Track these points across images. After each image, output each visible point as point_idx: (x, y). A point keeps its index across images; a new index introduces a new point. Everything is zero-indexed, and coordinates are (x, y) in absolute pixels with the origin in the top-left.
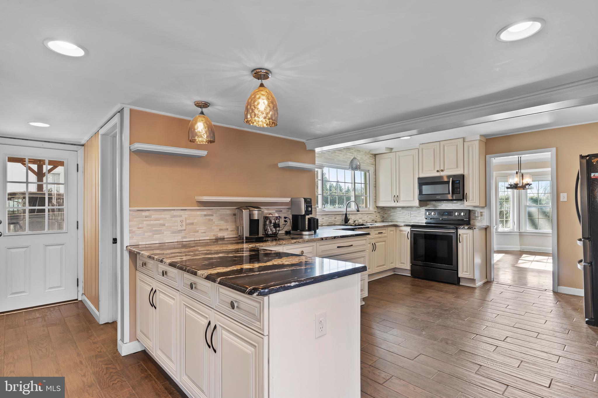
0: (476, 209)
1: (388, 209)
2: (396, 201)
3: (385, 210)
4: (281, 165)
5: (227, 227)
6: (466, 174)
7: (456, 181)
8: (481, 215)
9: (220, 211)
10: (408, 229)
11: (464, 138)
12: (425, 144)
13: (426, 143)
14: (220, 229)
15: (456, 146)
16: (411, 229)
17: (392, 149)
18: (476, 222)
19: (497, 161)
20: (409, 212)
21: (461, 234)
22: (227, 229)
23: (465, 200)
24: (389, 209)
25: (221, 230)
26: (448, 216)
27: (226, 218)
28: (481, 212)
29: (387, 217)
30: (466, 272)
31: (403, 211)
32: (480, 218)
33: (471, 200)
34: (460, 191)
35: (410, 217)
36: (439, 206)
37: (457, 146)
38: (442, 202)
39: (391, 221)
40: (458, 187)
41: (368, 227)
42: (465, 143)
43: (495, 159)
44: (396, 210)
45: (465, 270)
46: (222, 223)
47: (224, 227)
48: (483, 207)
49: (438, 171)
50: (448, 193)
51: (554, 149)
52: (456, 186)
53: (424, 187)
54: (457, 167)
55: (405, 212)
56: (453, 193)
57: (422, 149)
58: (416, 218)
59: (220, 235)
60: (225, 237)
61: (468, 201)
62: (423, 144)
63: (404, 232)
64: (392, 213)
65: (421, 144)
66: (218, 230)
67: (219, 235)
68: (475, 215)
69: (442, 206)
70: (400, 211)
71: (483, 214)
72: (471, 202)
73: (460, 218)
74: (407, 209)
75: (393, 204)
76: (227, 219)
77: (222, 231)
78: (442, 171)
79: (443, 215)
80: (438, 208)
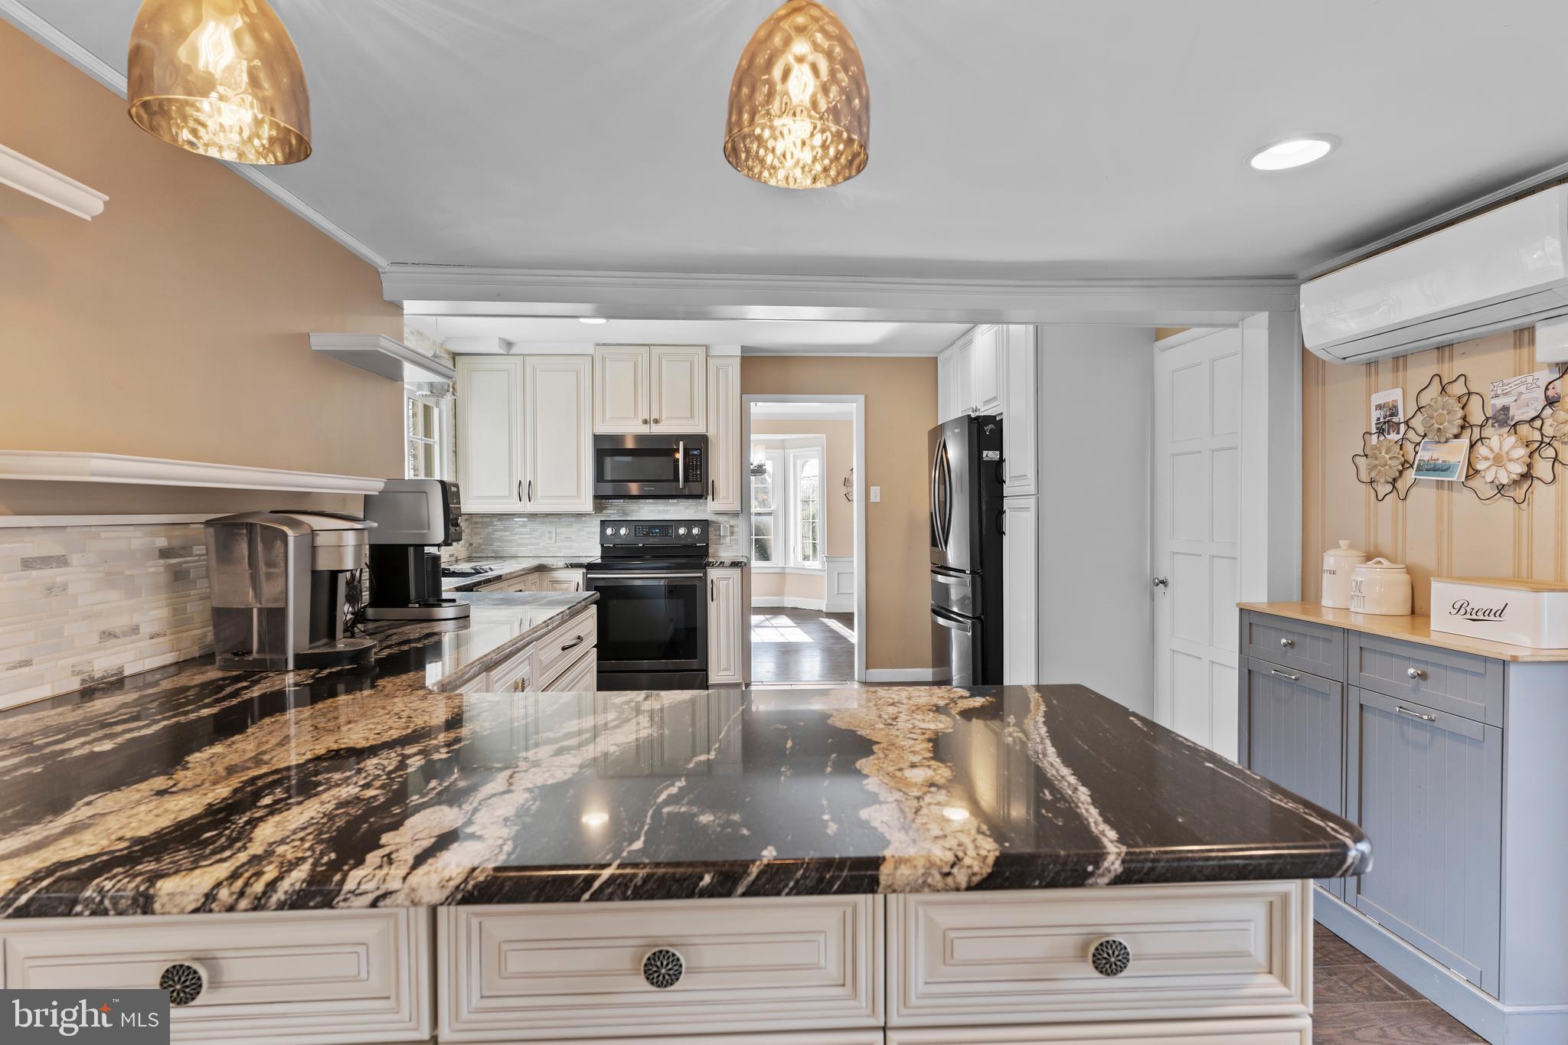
0: (721, 519)
1: (485, 520)
2: (525, 497)
3: (476, 523)
4: (320, 341)
5: (136, 619)
6: (711, 434)
7: (691, 449)
8: (732, 533)
9: (103, 535)
10: (578, 575)
11: (707, 347)
12: (609, 345)
13: (613, 345)
14: (104, 633)
15: (689, 363)
16: (589, 576)
17: (509, 344)
18: (720, 550)
19: (760, 408)
20: (553, 529)
21: (715, 581)
22: (135, 630)
23: (710, 497)
24: (489, 520)
25: (108, 635)
26: (660, 536)
27: (127, 572)
28: (731, 526)
29: (480, 545)
30: (725, 670)
31: (532, 525)
32: (728, 539)
33: (724, 498)
34: (701, 475)
35: (553, 540)
36: (633, 511)
37: (691, 365)
38: (641, 500)
39: (493, 555)
40: (697, 465)
41: (499, 578)
42: (711, 361)
43: (756, 405)
44: (507, 523)
45: (724, 665)
46: (114, 597)
47: (122, 622)
48: (735, 515)
49: (645, 422)
50: (672, 478)
51: (862, 397)
52: (693, 462)
53: (608, 461)
54: (692, 416)
55: (541, 529)
56: (686, 479)
57: (603, 359)
58: (572, 544)
59: (103, 664)
60: (126, 673)
61: (715, 501)
62: (604, 345)
63: (565, 586)
64: (496, 533)
65: (598, 345)
66: (95, 638)
67: (96, 668)
68: (718, 532)
69: (642, 511)
70: (524, 526)
71: (736, 529)
72: (724, 501)
73: (689, 541)
74: (546, 519)
75: (514, 506)
76: (132, 576)
77: (114, 641)
78: (656, 421)
79: (647, 535)
80: (632, 516)
